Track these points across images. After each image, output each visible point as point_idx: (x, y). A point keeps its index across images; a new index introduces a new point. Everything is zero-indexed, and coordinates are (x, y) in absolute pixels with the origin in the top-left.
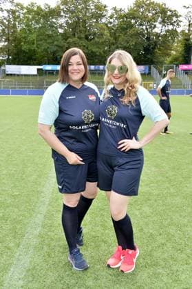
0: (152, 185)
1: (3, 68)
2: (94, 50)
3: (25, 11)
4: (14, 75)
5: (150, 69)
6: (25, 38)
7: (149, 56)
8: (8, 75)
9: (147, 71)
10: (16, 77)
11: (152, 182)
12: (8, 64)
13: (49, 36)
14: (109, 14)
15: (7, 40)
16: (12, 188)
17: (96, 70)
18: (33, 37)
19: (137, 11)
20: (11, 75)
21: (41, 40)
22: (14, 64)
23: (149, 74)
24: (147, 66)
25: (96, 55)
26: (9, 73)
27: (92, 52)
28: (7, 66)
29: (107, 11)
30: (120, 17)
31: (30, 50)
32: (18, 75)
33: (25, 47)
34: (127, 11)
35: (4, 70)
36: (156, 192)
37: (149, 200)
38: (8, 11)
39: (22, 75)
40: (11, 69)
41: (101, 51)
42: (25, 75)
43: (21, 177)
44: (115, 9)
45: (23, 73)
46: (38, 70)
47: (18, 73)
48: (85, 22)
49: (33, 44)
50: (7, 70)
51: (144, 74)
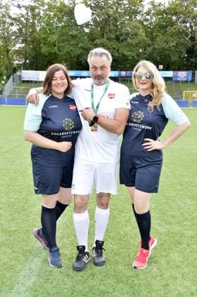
0: (185, 223)
1: (18, 73)
2: (125, 53)
3: (46, 7)
4: (31, 82)
5: (193, 75)
6: (44, 39)
8: (24, 82)
9: (190, 78)
11: (186, 219)
12: (24, 69)
13: (73, 37)
14: (146, 10)
15: (24, 41)
16: (9, 220)
17: (127, 77)
18: (54, 38)
19: (181, 5)
20: (28, 81)
21: (64, 42)
22: (32, 69)
23: (193, 81)
24: (190, 72)
25: (128, 59)
26: (26, 79)
27: (123, 55)
28: (23, 71)
29: (142, 6)
30: (159, 13)
31: (50, 53)
32: (36, 82)
33: (44, 50)
34: (167, 5)
35: (20, 76)
36: (190, 233)
37: (180, 243)
38: (26, 8)
40: (28, 75)
41: (134, 54)
43: (23, 207)
44: (152, 3)
45: (41, 79)
47: (36, 80)
48: (116, 20)
49: (55, 46)
50: (23, 76)
51: (186, 82)
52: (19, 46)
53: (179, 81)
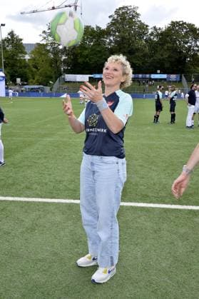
1: (63, 77)
4: (71, 82)
5: (181, 77)
6: (81, 53)
7: (180, 67)
8: (66, 82)
9: (178, 79)
10: (72, 84)
13: (100, 52)
14: (150, 31)
18: (86, 52)
20: (69, 82)
21: (93, 55)
22: (71, 74)
23: (180, 81)
24: (179, 75)
26: (67, 80)
28: (66, 75)
29: (147, 29)
31: (84, 62)
32: (74, 82)
33: (80, 60)
34: (164, 30)
35: (64, 79)
39: (76, 82)
40: (69, 77)
41: (140, 63)
42: (79, 82)
44: (155, 27)
45: (78, 80)
46: (90, 78)
47: (74, 80)
50: (66, 78)
51: (176, 82)
52: (64, 58)
53: (170, 81)
